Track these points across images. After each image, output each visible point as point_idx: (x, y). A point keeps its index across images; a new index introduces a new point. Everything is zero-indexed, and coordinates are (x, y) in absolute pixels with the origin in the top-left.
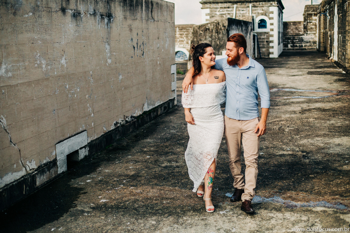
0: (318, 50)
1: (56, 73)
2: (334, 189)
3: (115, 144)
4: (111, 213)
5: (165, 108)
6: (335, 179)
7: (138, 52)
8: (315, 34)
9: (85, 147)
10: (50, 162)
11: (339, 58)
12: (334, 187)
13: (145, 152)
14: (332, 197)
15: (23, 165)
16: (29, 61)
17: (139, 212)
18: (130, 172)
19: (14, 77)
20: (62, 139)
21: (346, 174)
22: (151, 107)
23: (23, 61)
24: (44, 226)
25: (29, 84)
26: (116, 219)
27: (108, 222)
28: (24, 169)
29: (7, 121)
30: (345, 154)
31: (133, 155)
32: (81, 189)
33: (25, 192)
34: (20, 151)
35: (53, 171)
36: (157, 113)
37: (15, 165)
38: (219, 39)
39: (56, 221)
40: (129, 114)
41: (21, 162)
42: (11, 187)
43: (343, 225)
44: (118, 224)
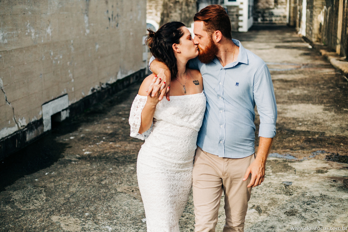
0: (288, 25)
1: (42, 41)
2: (286, 144)
3: (92, 108)
4: (95, 161)
5: (137, 77)
6: (288, 137)
7: (113, 23)
8: (285, 8)
9: (66, 109)
10: (38, 121)
11: (307, 33)
12: (286, 143)
13: (120, 115)
14: (284, 150)
15: (16, 122)
16: (21, 30)
17: (119, 161)
18: (109, 130)
19: (9, 43)
20: (47, 100)
21: (298, 133)
22: (124, 76)
23: (17, 30)
24: (38, 172)
25: (21, 50)
26: (100, 166)
27: (93, 168)
28: (16, 125)
29: (3, 82)
30: (299, 118)
31: (110, 117)
32: (66, 144)
33: (18, 146)
34: (13, 109)
35: (39, 128)
36: (130, 82)
37: (9, 121)
38: (189, 11)
39: (48, 168)
40: (104, 82)
41: (14, 118)
42: (6, 140)
43: (290, 170)
44: (102, 169)
